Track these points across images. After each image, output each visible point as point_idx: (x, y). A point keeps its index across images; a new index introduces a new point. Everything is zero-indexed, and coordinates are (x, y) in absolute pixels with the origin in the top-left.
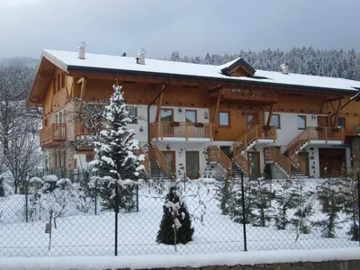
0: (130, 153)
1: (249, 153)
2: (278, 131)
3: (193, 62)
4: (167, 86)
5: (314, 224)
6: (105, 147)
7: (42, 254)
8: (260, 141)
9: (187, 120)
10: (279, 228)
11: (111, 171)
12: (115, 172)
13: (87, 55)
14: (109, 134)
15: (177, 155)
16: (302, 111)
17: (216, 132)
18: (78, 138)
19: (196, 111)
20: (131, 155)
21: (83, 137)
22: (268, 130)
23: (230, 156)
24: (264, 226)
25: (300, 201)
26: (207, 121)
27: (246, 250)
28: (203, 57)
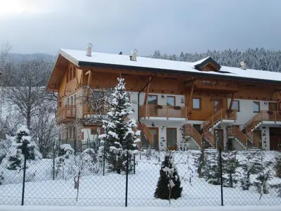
0: (129, 129)
1: (215, 130)
2: (238, 113)
3: (171, 59)
4: (153, 78)
5: (272, 187)
6: (111, 124)
7: (72, 204)
8: (224, 121)
9: (168, 104)
10: (244, 189)
11: (116, 143)
12: (119, 143)
13: (92, 53)
14: (114, 115)
15: (160, 130)
16: (257, 99)
17: (190, 114)
18: (85, 116)
19: (174, 97)
20: (130, 131)
21: (89, 116)
22: (230, 113)
23: (201, 132)
24: (232, 187)
25: (261, 169)
26: (183, 105)
27: (222, 205)
28: (178, 55)
